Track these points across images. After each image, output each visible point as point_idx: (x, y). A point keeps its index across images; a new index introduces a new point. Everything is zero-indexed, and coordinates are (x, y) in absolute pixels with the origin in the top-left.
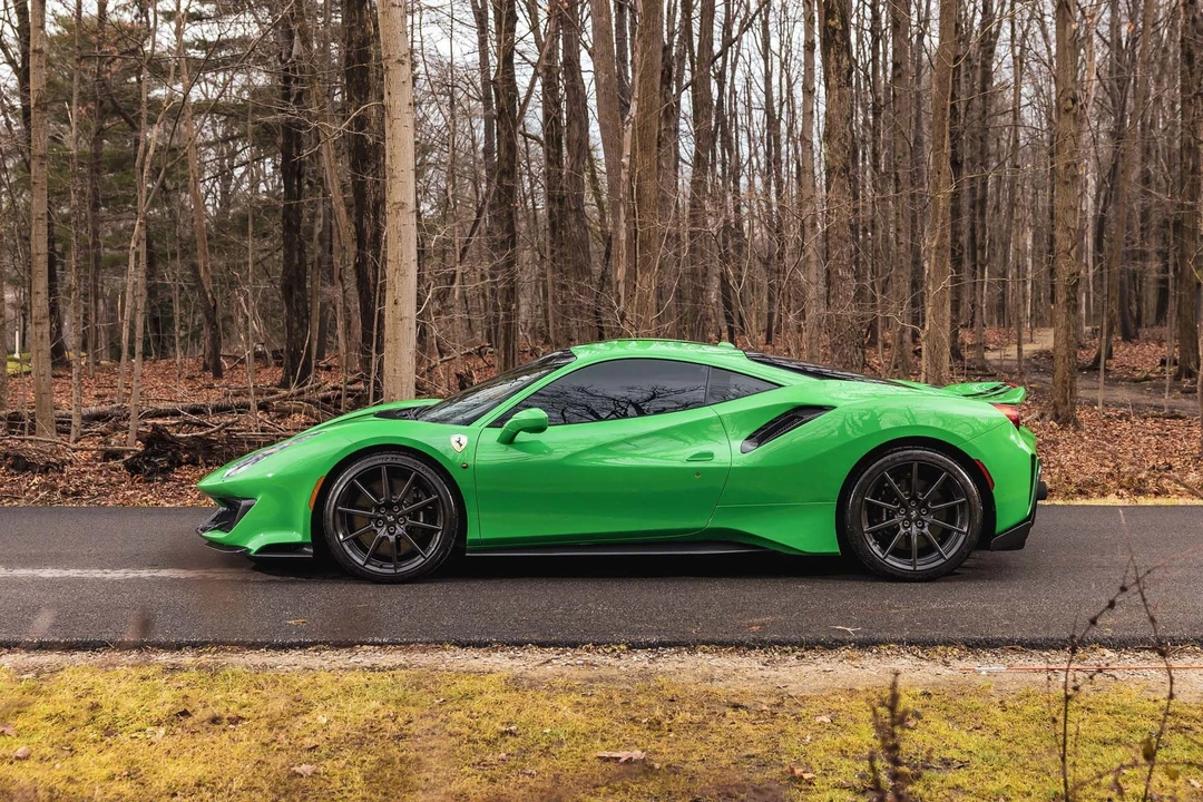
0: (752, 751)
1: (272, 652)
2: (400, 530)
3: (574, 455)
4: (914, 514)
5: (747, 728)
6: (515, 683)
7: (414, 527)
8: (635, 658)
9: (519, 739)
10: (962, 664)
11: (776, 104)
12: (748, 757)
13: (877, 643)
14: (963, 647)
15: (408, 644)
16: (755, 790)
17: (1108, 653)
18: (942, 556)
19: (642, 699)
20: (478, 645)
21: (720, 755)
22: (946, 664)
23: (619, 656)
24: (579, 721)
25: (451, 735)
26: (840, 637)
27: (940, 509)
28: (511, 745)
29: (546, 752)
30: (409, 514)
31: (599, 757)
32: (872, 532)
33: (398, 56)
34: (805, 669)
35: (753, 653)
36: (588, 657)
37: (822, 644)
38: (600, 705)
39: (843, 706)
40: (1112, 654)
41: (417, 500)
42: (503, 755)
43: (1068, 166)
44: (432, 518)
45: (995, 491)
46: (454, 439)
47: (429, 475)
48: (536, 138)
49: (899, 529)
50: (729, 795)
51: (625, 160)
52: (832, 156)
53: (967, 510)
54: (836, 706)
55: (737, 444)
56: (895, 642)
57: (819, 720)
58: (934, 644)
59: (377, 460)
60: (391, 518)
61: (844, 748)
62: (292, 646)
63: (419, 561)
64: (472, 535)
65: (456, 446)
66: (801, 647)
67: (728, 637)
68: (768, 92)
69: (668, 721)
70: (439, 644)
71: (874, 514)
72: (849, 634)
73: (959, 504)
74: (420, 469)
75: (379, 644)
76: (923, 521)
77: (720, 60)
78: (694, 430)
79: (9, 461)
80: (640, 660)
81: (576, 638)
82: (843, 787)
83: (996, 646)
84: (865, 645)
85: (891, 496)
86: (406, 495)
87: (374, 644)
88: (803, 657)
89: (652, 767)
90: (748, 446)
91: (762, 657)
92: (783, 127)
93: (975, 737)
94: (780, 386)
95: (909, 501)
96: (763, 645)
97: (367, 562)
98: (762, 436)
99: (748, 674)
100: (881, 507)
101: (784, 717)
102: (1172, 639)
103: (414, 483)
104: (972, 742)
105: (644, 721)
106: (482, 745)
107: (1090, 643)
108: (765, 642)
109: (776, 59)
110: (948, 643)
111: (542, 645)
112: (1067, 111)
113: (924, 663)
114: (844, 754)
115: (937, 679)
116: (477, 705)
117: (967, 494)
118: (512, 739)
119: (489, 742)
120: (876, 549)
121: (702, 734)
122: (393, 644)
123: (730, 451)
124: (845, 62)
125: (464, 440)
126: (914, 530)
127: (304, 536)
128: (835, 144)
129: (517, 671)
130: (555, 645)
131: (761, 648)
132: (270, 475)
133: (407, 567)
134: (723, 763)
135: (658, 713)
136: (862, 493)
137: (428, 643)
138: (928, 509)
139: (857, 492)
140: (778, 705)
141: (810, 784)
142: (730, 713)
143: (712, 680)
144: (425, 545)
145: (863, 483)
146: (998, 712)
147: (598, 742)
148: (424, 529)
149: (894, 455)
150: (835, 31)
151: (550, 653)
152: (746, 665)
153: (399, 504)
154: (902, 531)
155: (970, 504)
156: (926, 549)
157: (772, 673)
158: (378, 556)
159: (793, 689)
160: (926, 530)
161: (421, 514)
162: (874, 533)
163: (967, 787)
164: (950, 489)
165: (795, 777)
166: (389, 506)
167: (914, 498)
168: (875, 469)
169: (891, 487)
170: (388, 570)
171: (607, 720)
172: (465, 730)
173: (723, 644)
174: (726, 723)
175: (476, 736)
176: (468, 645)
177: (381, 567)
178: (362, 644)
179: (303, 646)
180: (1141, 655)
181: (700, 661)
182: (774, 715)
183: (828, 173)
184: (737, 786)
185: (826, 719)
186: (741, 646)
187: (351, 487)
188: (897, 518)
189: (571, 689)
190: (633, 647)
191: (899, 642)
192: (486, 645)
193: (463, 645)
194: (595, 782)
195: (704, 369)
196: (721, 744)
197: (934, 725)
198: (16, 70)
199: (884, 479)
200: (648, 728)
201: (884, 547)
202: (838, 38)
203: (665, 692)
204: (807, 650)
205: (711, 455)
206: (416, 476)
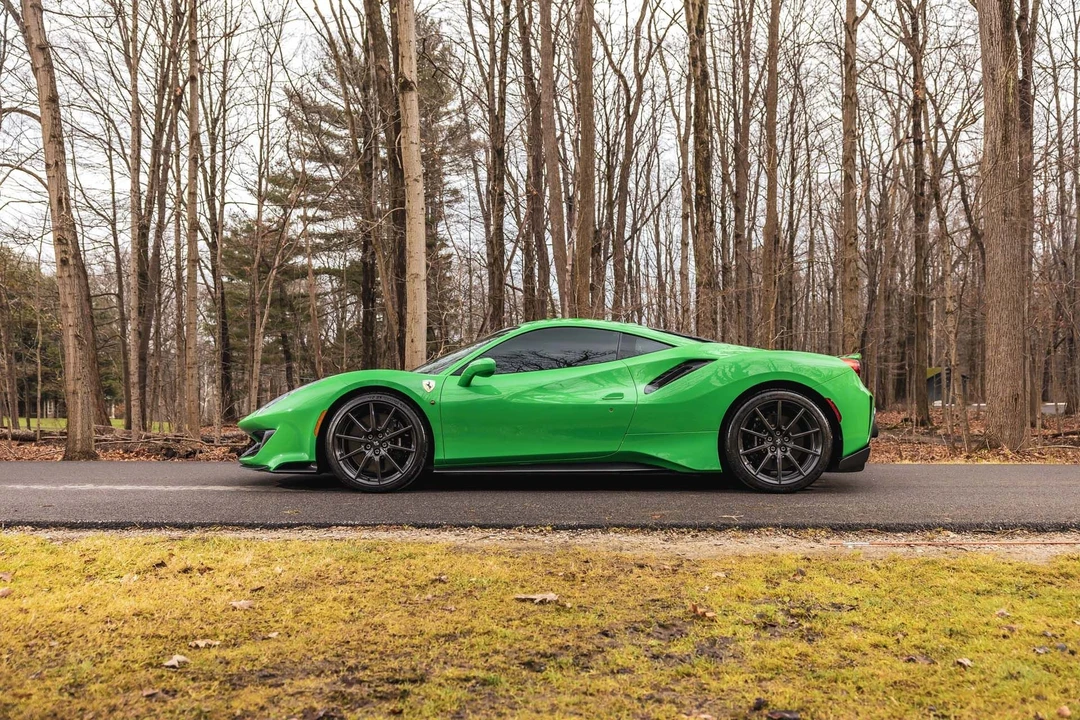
0: (657, 597)
1: (265, 530)
2: (383, 452)
3: (517, 395)
4: (779, 441)
5: (652, 580)
6: (456, 550)
7: (395, 450)
8: (558, 536)
9: (447, 585)
10: (831, 541)
11: (664, 273)
12: (653, 601)
13: (758, 526)
14: (829, 530)
15: (375, 525)
16: (661, 626)
17: (952, 535)
18: (801, 474)
19: (561, 561)
20: (431, 526)
21: (627, 599)
22: (818, 541)
23: (545, 535)
24: (504, 573)
25: (387, 582)
26: (727, 522)
27: (800, 437)
28: (439, 589)
29: (469, 594)
30: (390, 440)
31: (517, 599)
32: (747, 455)
33: (415, 177)
34: (699, 544)
35: (655, 533)
36: (521, 535)
37: (712, 527)
38: (524, 564)
39: (734, 567)
40: (956, 536)
41: (396, 429)
42: (429, 596)
43: (852, 279)
44: (407, 442)
45: (842, 423)
46: (425, 382)
47: (407, 410)
48: (519, 290)
49: (767, 452)
50: (636, 629)
51: (569, 267)
52: (700, 275)
53: (820, 437)
54: (730, 567)
55: (642, 387)
56: (772, 526)
57: (715, 575)
58: (804, 527)
59: (366, 398)
60: (376, 443)
61: (741, 595)
62: (281, 526)
63: (398, 475)
64: (439, 456)
65: (426, 388)
66: (694, 529)
67: (635, 522)
68: (659, 266)
69: (582, 575)
70: (399, 525)
71: (748, 441)
72: (733, 520)
73: (814, 433)
74: (399, 406)
75: (351, 525)
76: (785, 446)
77: (629, 242)
78: (608, 377)
79: (164, 452)
80: (563, 537)
81: (511, 522)
82: (744, 624)
83: (857, 530)
84: (747, 528)
85: (761, 427)
86: (388, 426)
87: (347, 525)
88: (697, 536)
89: (564, 606)
90: (650, 387)
91: (662, 536)
92: (668, 287)
93: (856, 588)
94: (674, 346)
95: (775, 431)
96: (662, 527)
97: (358, 476)
98: (661, 381)
99: (652, 547)
100: (753, 436)
101: (684, 573)
102: (1003, 525)
103: (394, 416)
104: (856, 592)
105: (561, 574)
106: (413, 589)
107: (934, 527)
108: (665, 525)
109: (663, 248)
110: (816, 527)
111: (482, 527)
112: (851, 244)
113: (798, 540)
114: (740, 599)
115: (812, 551)
116: (418, 561)
117: (821, 425)
118: (441, 585)
119: (419, 587)
120: (750, 468)
121: (612, 584)
122: (362, 526)
123: (636, 392)
124: (709, 217)
125: (433, 384)
126: (779, 453)
127: (310, 457)
128: (703, 268)
129: (459, 543)
130: (494, 526)
131: (662, 530)
132: (290, 410)
133: (388, 481)
134: (630, 605)
135: (573, 569)
136: (739, 423)
137: (391, 525)
138: (790, 438)
139: (735, 424)
140: (678, 566)
141: (712, 621)
142: (636, 570)
143: (621, 550)
144: (402, 463)
145: (739, 417)
146: (874, 571)
147: (517, 588)
148: (401, 451)
149: (763, 395)
150: (702, 197)
151: (490, 532)
152: (649, 541)
153: (383, 432)
154: (770, 454)
155: (822, 433)
156: (789, 467)
157: (672, 546)
158: (365, 472)
159: (689, 555)
160: (788, 454)
161: (400, 440)
162: (747, 456)
163: (864, 624)
164: (807, 421)
165: (697, 615)
166: (375, 434)
167: (779, 429)
168: (749, 405)
169: (761, 421)
170: (374, 482)
171: (528, 573)
172: (402, 578)
173: (631, 527)
174: (632, 577)
175: (409, 582)
176: (424, 526)
177: (369, 480)
178: (337, 525)
179: (290, 526)
180: (980, 536)
181: (611, 538)
182: (675, 571)
183: (698, 286)
184: (643, 622)
185: (722, 575)
186: (645, 528)
187: (346, 419)
188: (766, 445)
189: (503, 554)
190: (556, 529)
191: (776, 526)
192: (438, 526)
193: (419, 527)
194: (508, 617)
195: (615, 334)
196: (629, 591)
197: (817, 580)
198: (208, 244)
199: (755, 414)
200: (564, 580)
201: (755, 467)
202: (704, 201)
203: (580, 556)
204: (699, 531)
205: (622, 395)
206: (396, 411)
